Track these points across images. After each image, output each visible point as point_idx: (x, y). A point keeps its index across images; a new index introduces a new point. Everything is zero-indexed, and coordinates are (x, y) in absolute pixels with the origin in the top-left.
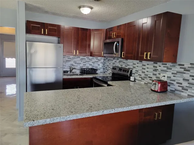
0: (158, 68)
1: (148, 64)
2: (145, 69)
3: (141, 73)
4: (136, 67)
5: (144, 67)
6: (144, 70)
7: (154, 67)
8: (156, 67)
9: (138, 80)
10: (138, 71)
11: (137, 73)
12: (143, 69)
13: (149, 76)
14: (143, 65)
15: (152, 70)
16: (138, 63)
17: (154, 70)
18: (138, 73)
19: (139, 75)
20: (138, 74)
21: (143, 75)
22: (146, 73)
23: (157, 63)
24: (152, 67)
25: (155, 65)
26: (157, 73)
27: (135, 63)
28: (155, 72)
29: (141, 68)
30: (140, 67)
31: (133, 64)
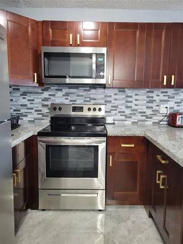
0: (155, 98)
1: (136, 95)
2: (131, 102)
3: (124, 109)
4: (113, 101)
5: (129, 99)
6: (129, 104)
7: (148, 97)
8: (153, 97)
9: (118, 120)
10: (117, 107)
11: (116, 110)
12: (127, 102)
13: (139, 111)
14: (127, 96)
15: (145, 102)
16: (115, 94)
17: (147, 102)
18: (118, 110)
19: (119, 112)
20: (117, 112)
21: (128, 112)
22: (134, 107)
23: (153, 92)
24: (145, 97)
25: (151, 95)
26: (154, 105)
27: (110, 94)
28: (150, 105)
29: (124, 102)
30: (120, 100)
31: (106, 96)
